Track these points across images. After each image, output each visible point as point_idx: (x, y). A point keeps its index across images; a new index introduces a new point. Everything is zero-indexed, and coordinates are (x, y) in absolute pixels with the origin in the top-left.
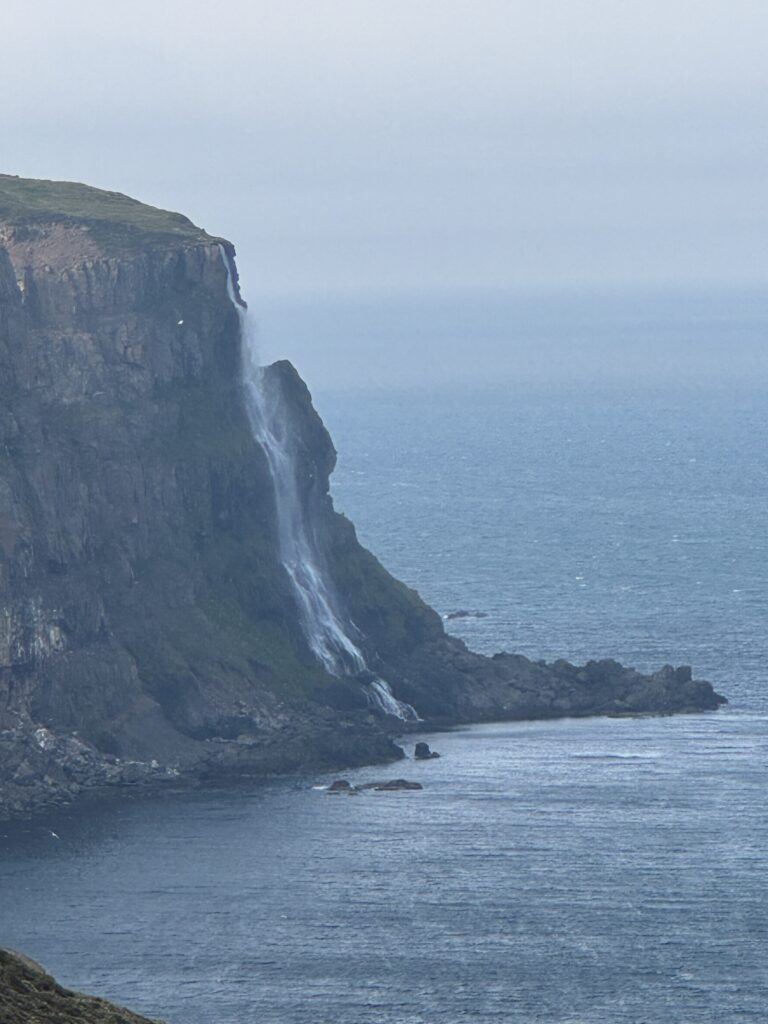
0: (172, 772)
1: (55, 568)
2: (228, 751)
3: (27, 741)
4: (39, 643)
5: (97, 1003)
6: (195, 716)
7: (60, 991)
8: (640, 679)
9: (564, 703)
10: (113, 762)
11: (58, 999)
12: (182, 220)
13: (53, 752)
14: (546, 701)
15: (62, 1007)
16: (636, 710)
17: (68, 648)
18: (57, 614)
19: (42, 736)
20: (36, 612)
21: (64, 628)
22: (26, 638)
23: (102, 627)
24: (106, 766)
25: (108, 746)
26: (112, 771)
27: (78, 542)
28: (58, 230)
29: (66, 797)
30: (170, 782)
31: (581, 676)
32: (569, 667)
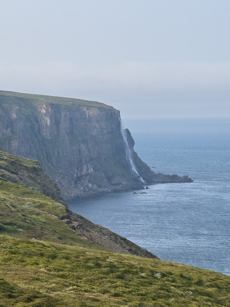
0: (109, 191)
1: (92, 159)
2: (118, 188)
3: (88, 186)
4: (90, 171)
5: (98, 225)
6: (113, 182)
7: (92, 224)
8: (180, 177)
9: (169, 181)
10: (100, 189)
11: (92, 225)
12: (112, 107)
13: (92, 187)
14: (166, 181)
15: (92, 226)
16: (180, 182)
17: (94, 172)
18: (93, 166)
19: (90, 185)
20: (89, 166)
21: (93, 169)
22: (88, 170)
23: (99, 169)
24: (99, 190)
25: (100, 187)
26: (100, 190)
27: (96, 156)
28: (93, 109)
29: (93, 194)
30: (109, 192)
31: (171, 177)
32: (169, 175)
